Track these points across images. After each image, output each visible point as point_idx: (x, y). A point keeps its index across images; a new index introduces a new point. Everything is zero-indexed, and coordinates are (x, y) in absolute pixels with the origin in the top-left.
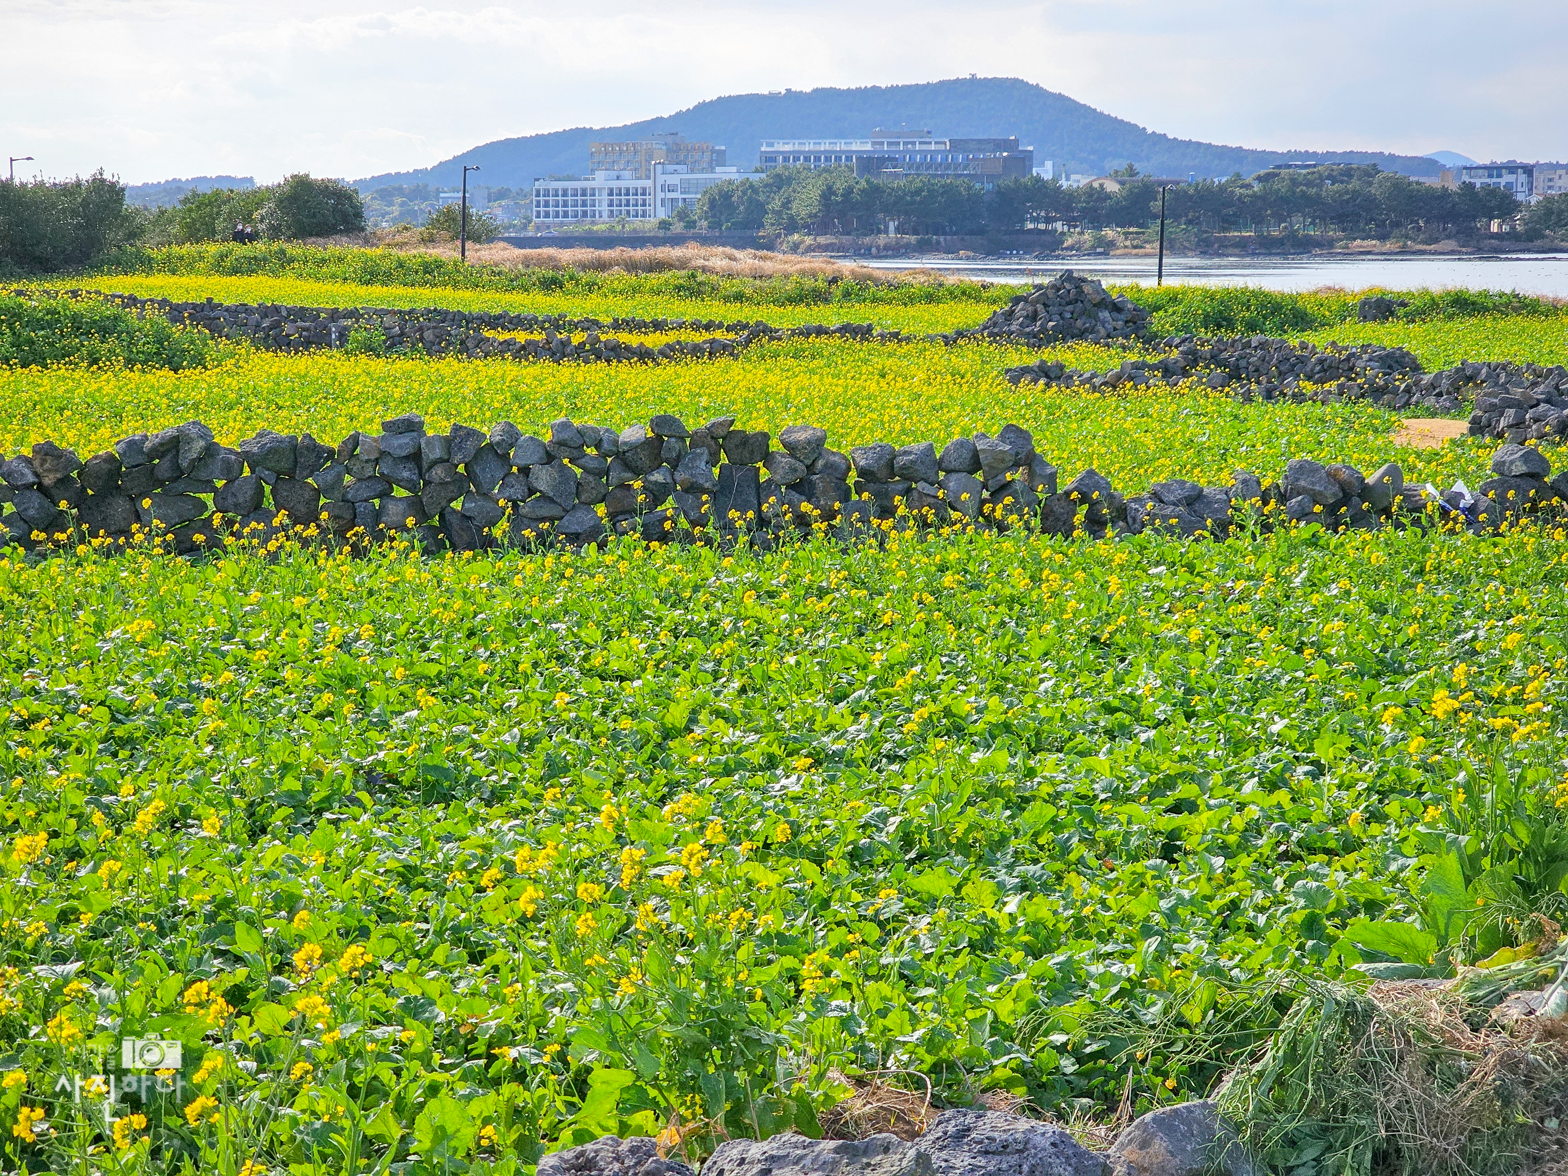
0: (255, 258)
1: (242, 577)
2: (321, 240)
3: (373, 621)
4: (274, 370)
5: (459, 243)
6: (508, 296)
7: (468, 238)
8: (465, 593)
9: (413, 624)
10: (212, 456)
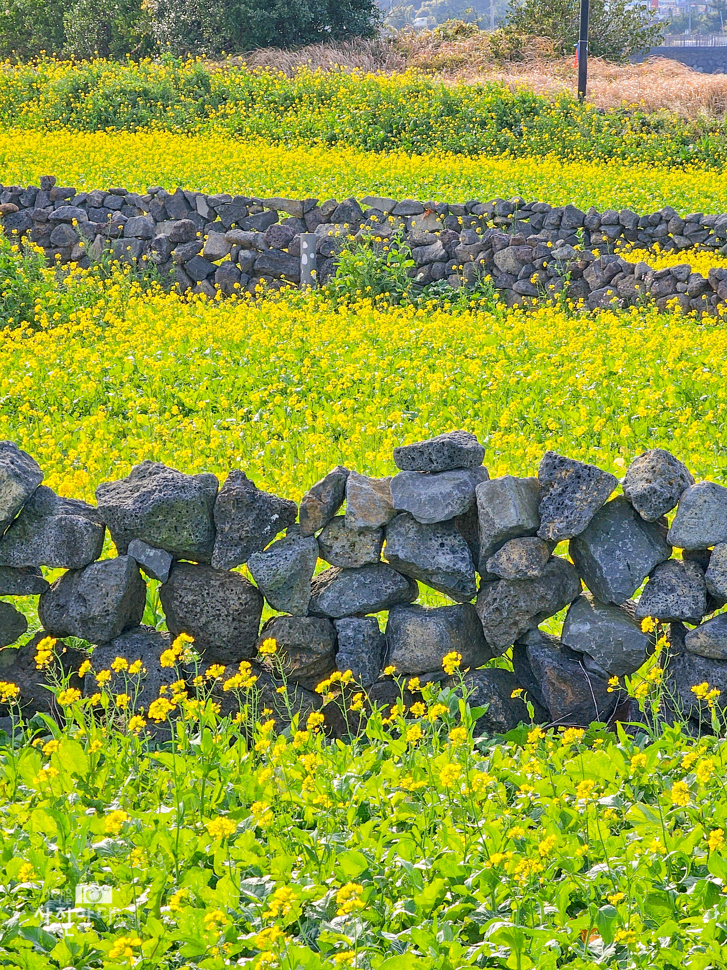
0: (145, 93)
1: (92, 774)
2: (284, 56)
3: (366, 875)
4: (176, 332)
5: (573, 61)
6: (676, 174)
7: (595, 52)
8: (564, 818)
9: (453, 881)
10: (40, 517)
